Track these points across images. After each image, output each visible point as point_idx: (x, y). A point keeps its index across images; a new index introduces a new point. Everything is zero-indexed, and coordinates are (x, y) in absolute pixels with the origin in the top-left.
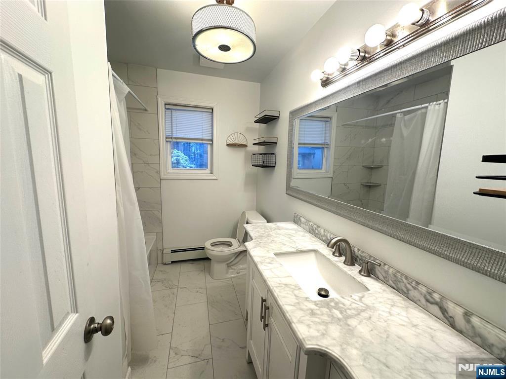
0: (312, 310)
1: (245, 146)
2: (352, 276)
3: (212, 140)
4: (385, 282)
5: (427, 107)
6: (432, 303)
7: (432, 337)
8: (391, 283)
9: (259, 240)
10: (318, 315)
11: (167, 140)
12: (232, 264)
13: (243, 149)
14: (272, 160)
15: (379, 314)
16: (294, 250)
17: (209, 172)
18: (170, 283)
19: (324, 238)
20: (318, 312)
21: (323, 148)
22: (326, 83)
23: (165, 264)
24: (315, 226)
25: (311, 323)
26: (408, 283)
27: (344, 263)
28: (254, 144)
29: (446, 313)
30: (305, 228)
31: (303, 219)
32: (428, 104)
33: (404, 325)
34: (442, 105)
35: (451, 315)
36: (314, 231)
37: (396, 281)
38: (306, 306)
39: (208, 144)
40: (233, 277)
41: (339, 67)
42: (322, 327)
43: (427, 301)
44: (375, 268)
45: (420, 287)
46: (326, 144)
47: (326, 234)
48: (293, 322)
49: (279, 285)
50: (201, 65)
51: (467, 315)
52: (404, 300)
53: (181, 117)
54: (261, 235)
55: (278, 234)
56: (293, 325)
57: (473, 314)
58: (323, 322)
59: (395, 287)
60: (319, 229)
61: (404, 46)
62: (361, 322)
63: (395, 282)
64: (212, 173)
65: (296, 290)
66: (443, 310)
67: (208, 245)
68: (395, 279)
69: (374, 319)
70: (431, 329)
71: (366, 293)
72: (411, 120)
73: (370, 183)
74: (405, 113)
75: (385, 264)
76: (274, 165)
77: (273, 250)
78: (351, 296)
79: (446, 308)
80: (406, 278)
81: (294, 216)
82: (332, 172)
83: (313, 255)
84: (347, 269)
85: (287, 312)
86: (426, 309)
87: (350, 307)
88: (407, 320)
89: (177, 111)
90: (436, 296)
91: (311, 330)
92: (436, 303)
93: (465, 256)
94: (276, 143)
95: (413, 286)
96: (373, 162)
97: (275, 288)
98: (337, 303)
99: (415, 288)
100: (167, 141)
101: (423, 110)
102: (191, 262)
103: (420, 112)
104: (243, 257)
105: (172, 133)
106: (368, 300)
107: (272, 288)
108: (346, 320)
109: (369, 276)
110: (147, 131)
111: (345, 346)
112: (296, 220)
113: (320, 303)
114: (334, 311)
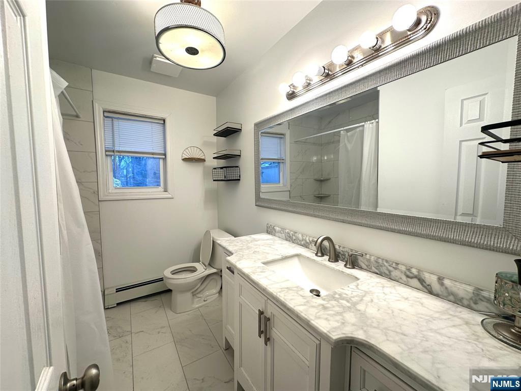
0: (323, 305)
1: (204, 160)
2: (340, 270)
3: (165, 155)
4: (368, 269)
5: (363, 126)
6: (412, 278)
7: (422, 304)
8: (374, 269)
9: (241, 253)
10: (330, 308)
11: (107, 153)
12: (197, 291)
13: (201, 164)
14: (236, 173)
15: (377, 296)
16: (279, 257)
17: (163, 190)
18: (119, 330)
19: (302, 243)
20: (328, 305)
21: (279, 163)
22: (291, 96)
23: (108, 308)
24: (292, 232)
25: (328, 316)
26: (390, 266)
27: (329, 261)
28: (214, 158)
29: (424, 283)
30: (281, 237)
31: (277, 229)
32: (364, 123)
33: (399, 300)
34: (375, 124)
35: (428, 283)
36: (291, 238)
37: (379, 266)
38: (316, 303)
39: (159, 158)
40: (201, 307)
41: (305, 81)
42: (338, 318)
43: (408, 277)
44: (357, 259)
45: (400, 267)
46: (282, 160)
47: (304, 238)
48: (312, 320)
49: (280, 290)
50: (152, 70)
51: (440, 279)
52: (389, 281)
53: (123, 127)
54: (241, 248)
55: (256, 245)
56: (312, 322)
57: (444, 278)
58: (337, 313)
59: (379, 273)
60: (296, 235)
61: (362, 65)
62: (367, 305)
63: (377, 268)
64: (166, 191)
65: (299, 291)
66: (422, 281)
67: (167, 273)
68: (377, 265)
69: (375, 300)
70: (418, 298)
71: (358, 282)
72: (352, 136)
73: (321, 194)
74: (348, 131)
75: (366, 254)
76: (239, 178)
77: (259, 259)
78: (349, 287)
79: (423, 278)
80: (387, 261)
81: (267, 227)
82: (289, 187)
83: (296, 260)
84: (333, 265)
85: (302, 312)
86: (407, 285)
87: (352, 295)
88: (398, 295)
89: (120, 120)
90: (414, 271)
91: (331, 322)
92: (416, 277)
93: (433, 231)
94: (240, 156)
95: (394, 268)
96: (322, 175)
97: (279, 294)
98: (340, 295)
99: (396, 269)
100: (106, 155)
101: (361, 128)
102: (144, 300)
103: (358, 130)
104: (210, 281)
105: (114, 146)
106: (363, 287)
107: (275, 294)
108: (354, 306)
109: (354, 268)
110: (79, 142)
111: (365, 328)
112: (270, 231)
113: (326, 297)
114: (341, 301)
